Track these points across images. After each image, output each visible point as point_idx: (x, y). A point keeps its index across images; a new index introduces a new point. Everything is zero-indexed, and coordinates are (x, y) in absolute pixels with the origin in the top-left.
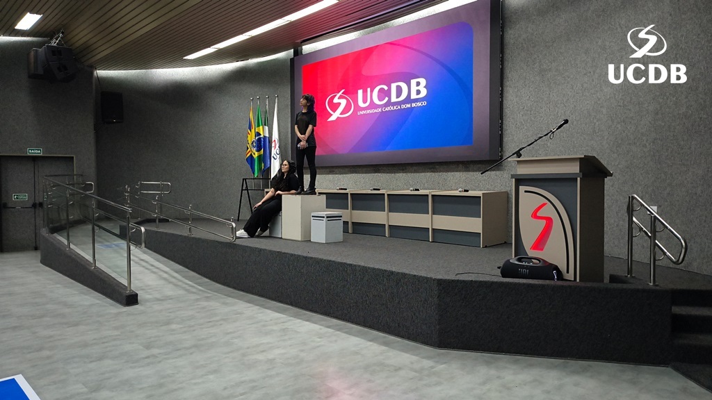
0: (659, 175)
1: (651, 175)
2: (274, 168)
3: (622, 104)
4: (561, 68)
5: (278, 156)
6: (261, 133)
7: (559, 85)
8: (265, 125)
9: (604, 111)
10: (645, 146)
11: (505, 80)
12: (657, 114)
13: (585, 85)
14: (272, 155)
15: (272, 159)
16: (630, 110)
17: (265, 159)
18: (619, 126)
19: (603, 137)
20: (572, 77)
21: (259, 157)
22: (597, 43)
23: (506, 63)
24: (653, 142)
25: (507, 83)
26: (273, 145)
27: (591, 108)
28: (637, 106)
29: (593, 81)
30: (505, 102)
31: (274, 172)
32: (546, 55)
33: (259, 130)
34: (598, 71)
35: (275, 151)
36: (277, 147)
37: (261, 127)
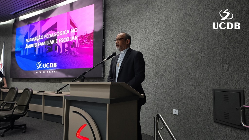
0: (179, 91)
1: (174, 90)
3: (159, 49)
4: (131, 30)
9: (151, 53)
10: (171, 73)
11: (106, 36)
12: (176, 54)
16: (163, 52)
18: (158, 61)
19: (150, 67)
22: (147, 16)
23: (106, 27)
24: (175, 71)
25: (107, 37)
28: (166, 50)
30: (106, 47)
32: (124, 23)
34: (147, 31)
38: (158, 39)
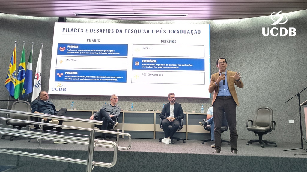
2: (36, 93)
3: (272, 79)
4: (238, 61)
5: (40, 86)
6: (24, 67)
7: (237, 68)
8: (29, 62)
9: (263, 81)
12: (290, 84)
13: (251, 70)
14: (34, 85)
15: (34, 86)
16: (276, 82)
17: (26, 86)
18: (271, 88)
19: (263, 92)
20: (244, 65)
21: (21, 84)
22: (257, 54)
26: (36, 77)
27: (255, 79)
28: (280, 81)
29: (256, 69)
31: (35, 96)
33: (23, 64)
34: (258, 65)
35: (37, 81)
36: (40, 79)
37: (24, 63)
38: (270, 73)
